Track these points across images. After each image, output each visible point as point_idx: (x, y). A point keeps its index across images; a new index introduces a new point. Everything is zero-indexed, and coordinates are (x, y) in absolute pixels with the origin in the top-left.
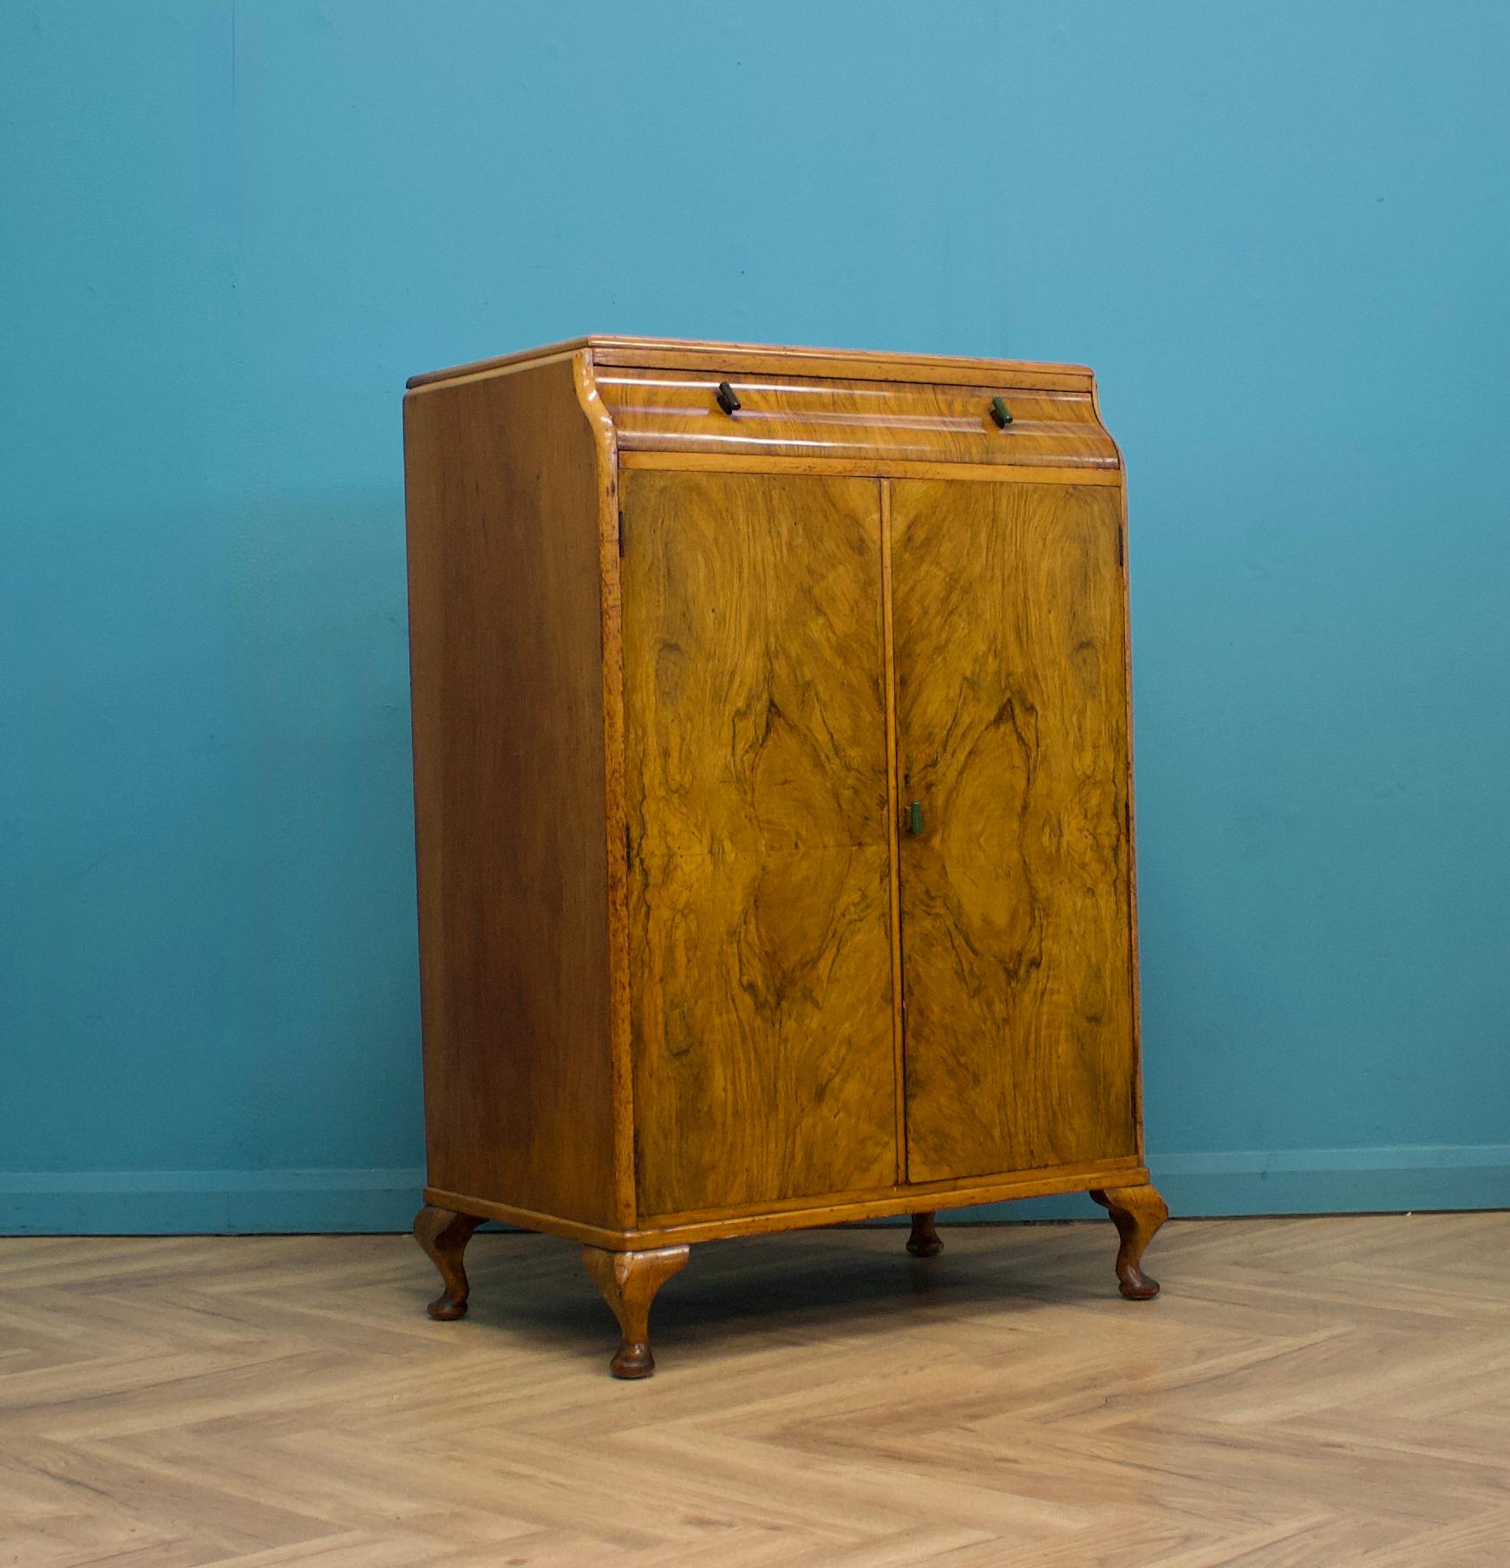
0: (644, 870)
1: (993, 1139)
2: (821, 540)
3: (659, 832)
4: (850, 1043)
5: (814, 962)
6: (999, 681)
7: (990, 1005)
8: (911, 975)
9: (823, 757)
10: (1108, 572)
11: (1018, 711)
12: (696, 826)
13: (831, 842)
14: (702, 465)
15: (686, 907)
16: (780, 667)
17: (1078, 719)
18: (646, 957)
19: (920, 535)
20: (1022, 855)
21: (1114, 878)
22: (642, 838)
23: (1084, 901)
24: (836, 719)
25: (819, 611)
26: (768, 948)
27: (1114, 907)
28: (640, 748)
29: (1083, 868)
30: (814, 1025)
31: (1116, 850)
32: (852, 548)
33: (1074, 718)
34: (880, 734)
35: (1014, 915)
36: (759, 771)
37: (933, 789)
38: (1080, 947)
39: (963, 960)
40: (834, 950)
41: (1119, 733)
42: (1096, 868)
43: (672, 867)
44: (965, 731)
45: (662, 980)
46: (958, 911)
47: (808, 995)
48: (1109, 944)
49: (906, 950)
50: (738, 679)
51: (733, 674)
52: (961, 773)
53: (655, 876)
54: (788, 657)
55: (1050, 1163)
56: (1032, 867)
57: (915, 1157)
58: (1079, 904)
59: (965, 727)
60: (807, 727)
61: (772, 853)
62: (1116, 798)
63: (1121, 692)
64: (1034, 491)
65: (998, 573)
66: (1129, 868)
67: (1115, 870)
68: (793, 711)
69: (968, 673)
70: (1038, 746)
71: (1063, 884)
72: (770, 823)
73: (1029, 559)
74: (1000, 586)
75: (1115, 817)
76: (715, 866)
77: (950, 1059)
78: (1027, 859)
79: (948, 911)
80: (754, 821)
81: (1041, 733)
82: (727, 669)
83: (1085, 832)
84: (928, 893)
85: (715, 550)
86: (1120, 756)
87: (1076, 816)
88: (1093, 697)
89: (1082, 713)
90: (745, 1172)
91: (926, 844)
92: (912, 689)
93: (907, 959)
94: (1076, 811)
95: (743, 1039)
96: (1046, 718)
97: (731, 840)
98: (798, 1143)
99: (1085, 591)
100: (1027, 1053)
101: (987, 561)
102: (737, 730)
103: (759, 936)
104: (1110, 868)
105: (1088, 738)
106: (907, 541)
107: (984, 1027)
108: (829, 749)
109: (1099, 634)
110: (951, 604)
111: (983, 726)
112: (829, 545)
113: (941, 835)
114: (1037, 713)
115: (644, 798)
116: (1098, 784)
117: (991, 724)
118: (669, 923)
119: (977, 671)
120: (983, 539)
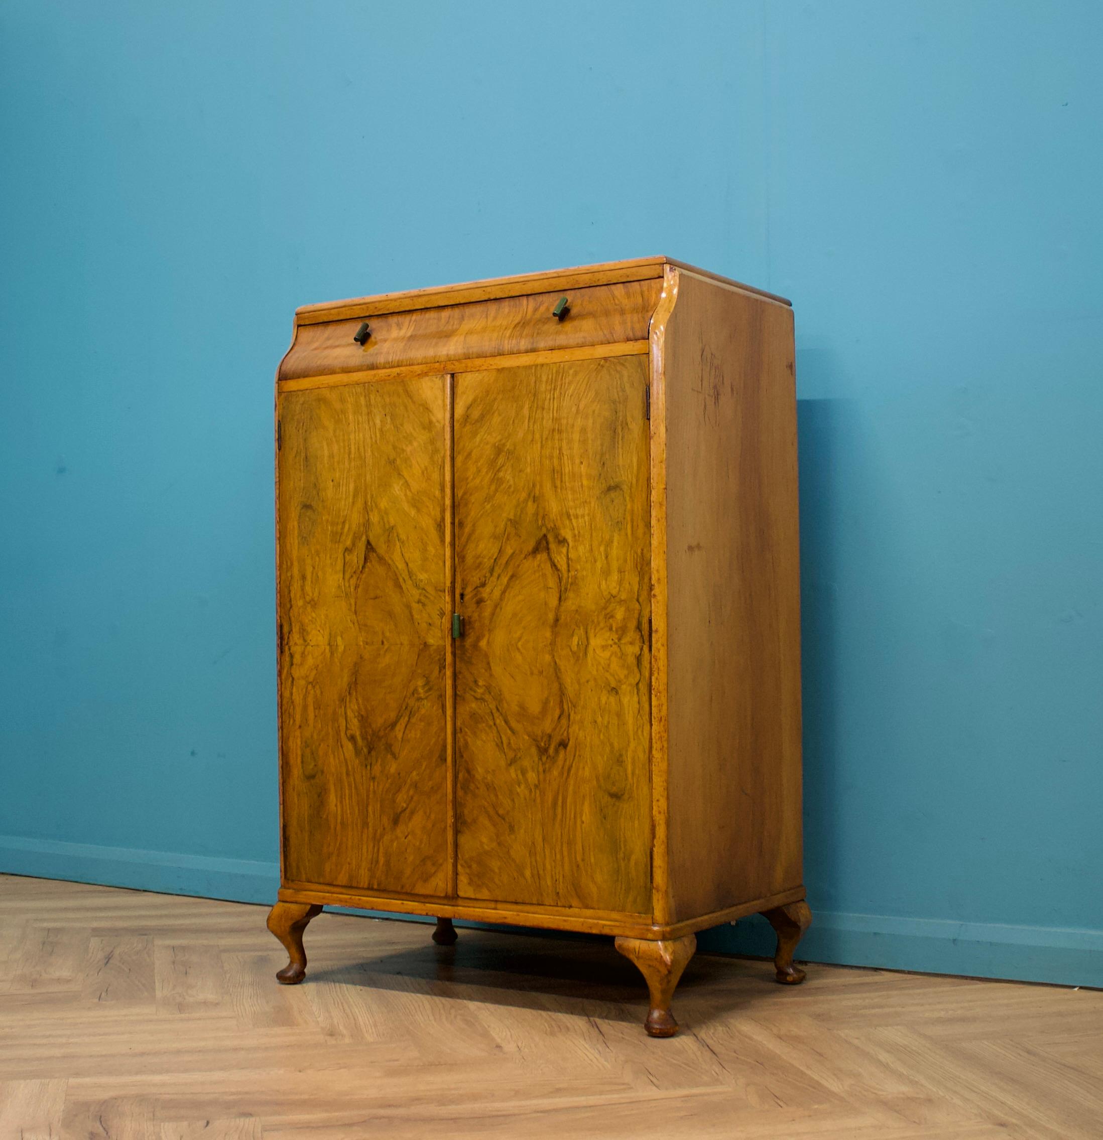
0: (291, 654)
1: (525, 878)
2: (402, 425)
3: (300, 629)
4: (415, 785)
5: (393, 725)
6: (537, 520)
7: (524, 772)
8: (461, 742)
9: (401, 580)
10: (636, 426)
11: (553, 546)
12: (320, 626)
13: (406, 642)
14: (328, 384)
15: (314, 680)
16: (375, 518)
17: (606, 550)
18: (291, 710)
19: (476, 414)
20: (553, 657)
21: (637, 681)
22: (289, 633)
23: (608, 698)
24: (411, 553)
25: (400, 475)
26: (363, 713)
27: (637, 706)
28: (289, 574)
29: (608, 671)
30: (393, 770)
31: (639, 659)
32: (424, 428)
33: (602, 549)
34: (441, 564)
35: (546, 703)
36: (360, 590)
37: (483, 604)
38: (604, 734)
39: (503, 736)
40: (407, 718)
41: (643, 560)
42: (622, 673)
43: (306, 653)
44: (508, 560)
45: (300, 727)
46: (499, 699)
47: (389, 747)
48: (631, 733)
49: (459, 724)
50: (347, 526)
51: (344, 523)
52: (504, 592)
53: (297, 659)
54: (379, 511)
55: (573, 905)
56: (562, 668)
57: (463, 879)
58: (603, 701)
59: (508, 557)
60: (390, 558)
61: (367, 646)
62: (640, 614)
63: (646, 526)
64: (570, 368)
65: (537, 436)
66: (651, 674)
67: (638, 675)
68: (382, 549)
69: (512, 518)
70: (569, 571)
71: (589, 682)
72: (366, 625)
73: (564, 422)
74: (539, 445)
75: (638, 630)
76: (332, 654)
77: (490, 810)
78: (557, 661)
79: (491, 697)
80: (356, 624)
81: (572, 560)
82: (341, 520)
83: (610, 642)
84: (476, 682)
85: (334, 439)
86: (644, 579)
87: (602, 629)
88: (620, 530)
89: (609, 544)
90: (348, 866)
91: (475, 646)
92: (467, 530)
93: (458, 730)
94: (602, 625)
95: (348, 774)
96: (576, 549)
97: (342, 636)
98: (381, 850)
99: (614, 444)
100: (555, 815)
101: (529, 427)
102: (346, 561)
103: (358, 704)
104: (633, 673)
105: (615, 565)
106: (466, 417)
107: (519, 790)
108: (405, 575)
109: (626, 479)
110: (499, 464)
111: (523, 556)
112: (408, 427)
113: (487, 639)
114: (568, 545)
115: (291, 607)
116: (622, 603)
117: (529, 555)
118: (304, 690)
119: (519, 514)
120: (526, 411)
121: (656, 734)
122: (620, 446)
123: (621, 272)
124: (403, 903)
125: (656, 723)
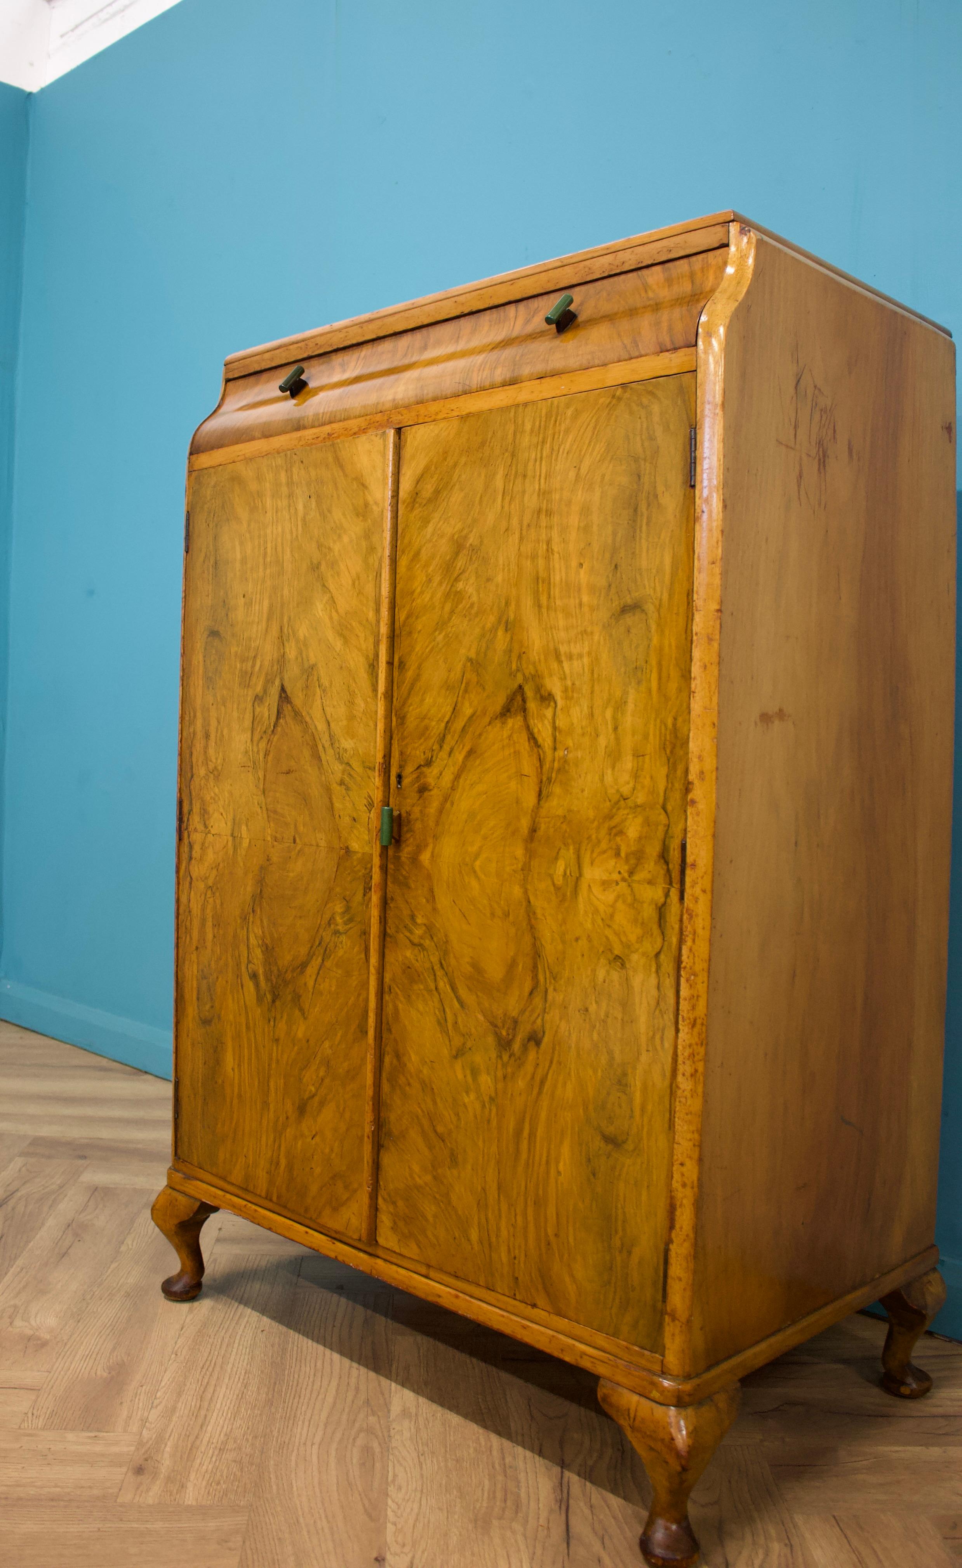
1: (469, 1241)
2: (329, 511)
3: (201, 809)
4: (327, 1063)
5: (304, 966)
6: (509, 662)
7: (475, 1073)
8: (389, 1009)
9: (320, 747)
10: (671, 500)
11: (532, 705)
12: (223, 808)
13: (323, 843)
14: (244, 455)
15: (214, 884)
16: (291, 652)
17: (614, 718)
18: (188, 924)
19: (428, 489)
20: (526, 892)
21: (657, 950)
22: (190, 814)
23: (608, 972)
24: (334, 707)
25: (324, 586)
26: (268, 941)
27: (654, 992)
28: (191, 730)
29: (609, 926)
30: (300, 1034)
31: (662, 911)
32: (358, 515)
33: (609, 714)
34: (371, 726)
35: (512, 966)
36: (270, 758)
37: (426, 794)
38: (599, 1034)
39: (447, 1010)
40: (320, 959)
41: (676, 737)
42: (633, 934)
43: (206, 845)
44: (465, 726)
45: (197, 948)
46: (444, 949)
47: (297, 998)
48: (643, 1039)
49: (386, 979)
50: (258, 664)
51: (255, 658)
52: (457, 777)
53: (197, 851)
54: (297, 641)
55: (539, 1303)
56: (539, 912)
57: (385, 1220)
58: (601, 977)
59: (465, 719)
60: (308, 713)
61: (275, 843)
62: (667, 832)
63: (683, 676)
64: (568, 406)
65: (515, 522)
66: (681, 941)
67: (659, 940)
68: (298, 699)
69: (473, 655)
70: (555, 749)
71: (580, 942)
72: (275, 812)
73: (556, 496)
74: (517, 535)
75: (662, 861)
76: (235, 849)
77: (425, 1122)
78: (532, 899)
79: (433, 944)
80: (264, 809)
81: (560, 732)
82: (252, 654)
83: (615, 876)
84: (413, 917)
85: (248, 535)
86: (675, 771)
87: (604, 852)
88: (639, 683)
89: (620, 706)
90: (244, 1159)
91: (415, 860)
92: (410, 674)
93: (386, 989)
94: (604, 845)
95: (248, 1028)
96: (568, 711)
97: (247, 826)
98: (283, 1149)
99: (635, 532)
100: (518, 1151)
101: (503, 507)
102: (256, 713)
103: (263, 927)
104: (652, 935)
105: (628, 743)
106: (415, 494)
107: (466, 1100)
108: (325, 740)
109: (652, 594)
110: (458, 568)
111: (487, 720)
112: (337, 515)
113: (431, 850)
114: (555, 703)
115: (192, 776)
116: (639, 809)
117: (496, 719)
118: (203, 897)
119: (483, 650)
120: (499, 482)
121: (684, 1048)
122: (644, 535)
123: (659, 245)
124: (307, 1233)
125: (686, 1030)
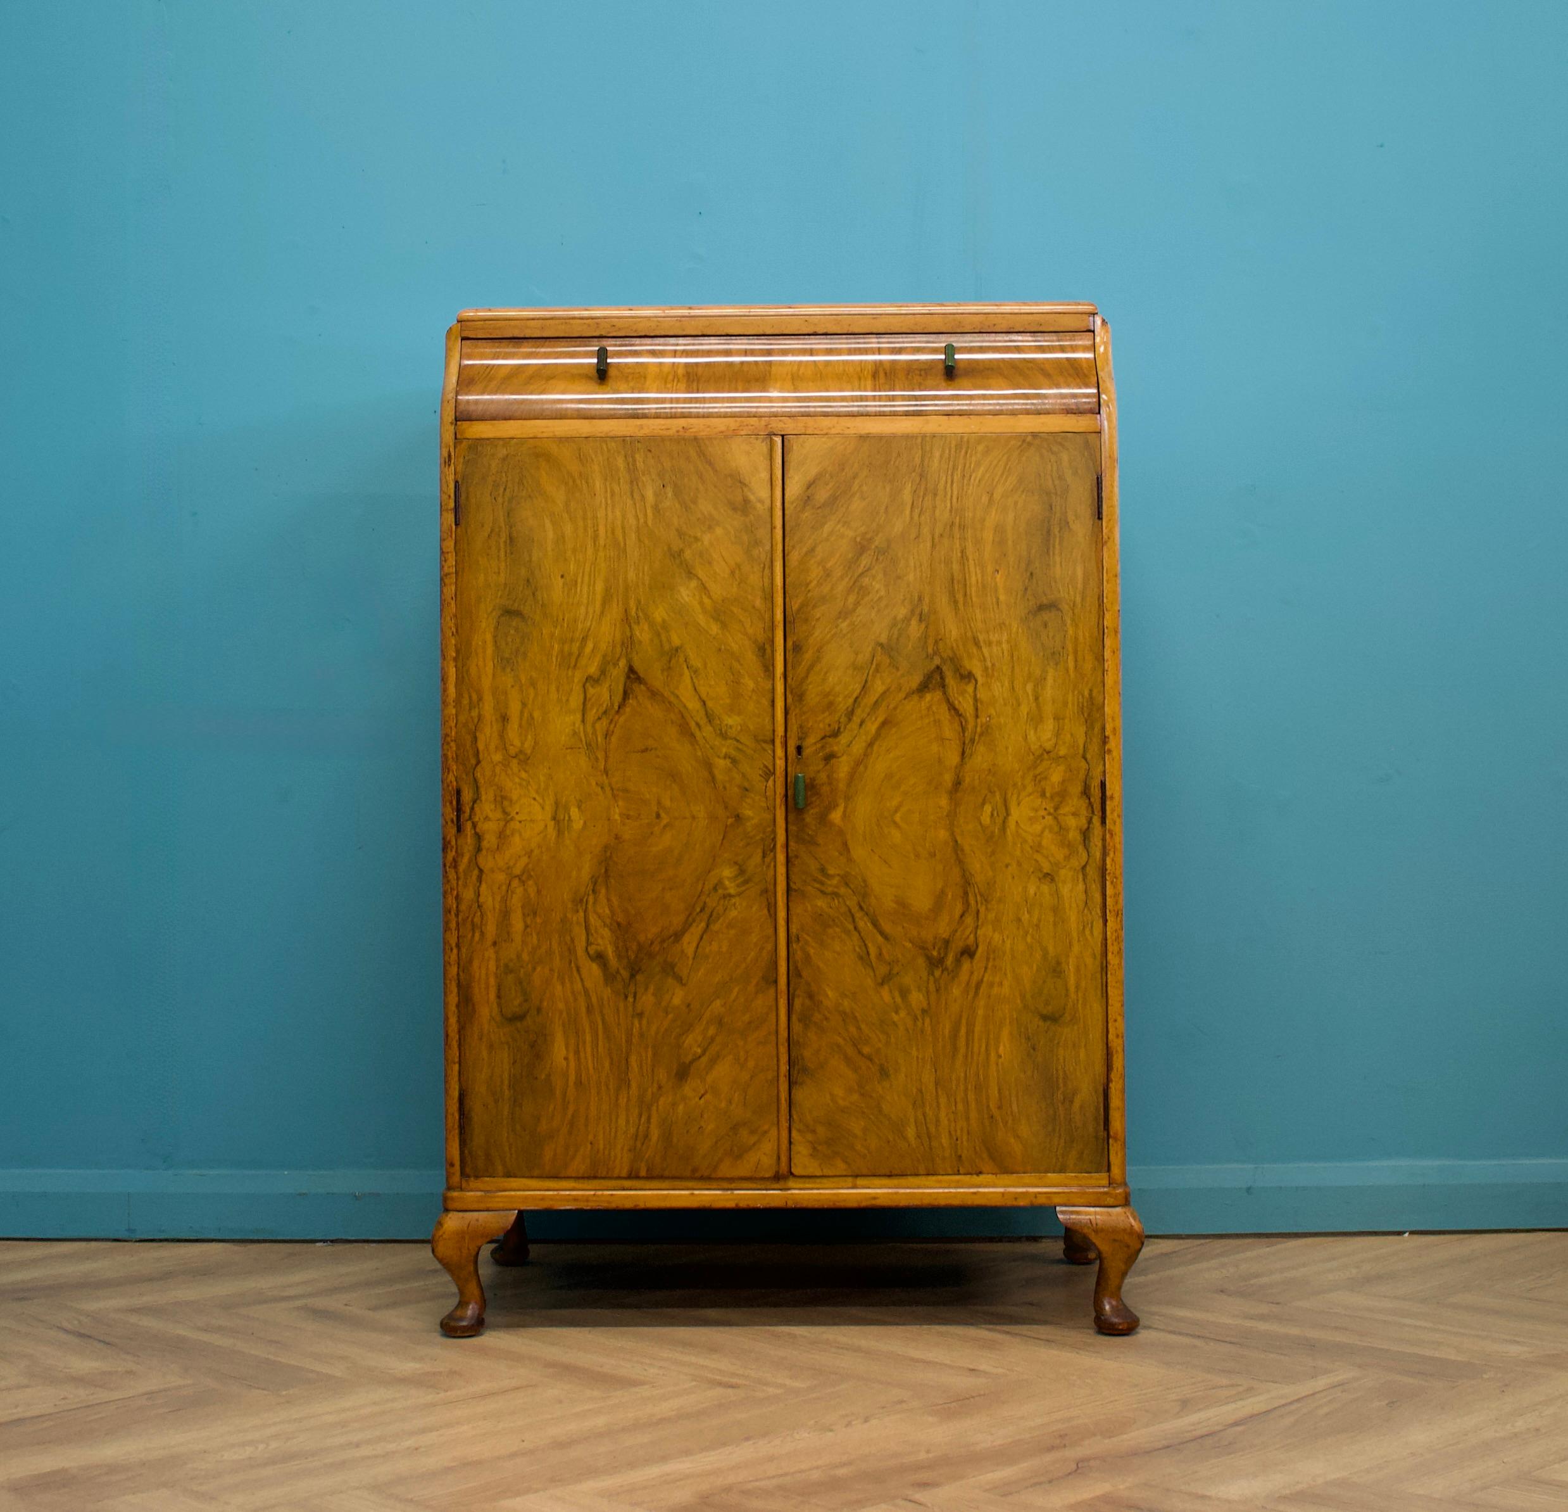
0: (476, 834)
1: (905, 1139)
2: (695, 502)
3: (495, 796)
4: (720, 1022)
5: (678, 936)
6: (925, 647)
7: (904, 993)
8: (799, 955)
9: (693, 725)
10: (1081, 527)
11: (950, 681)
12: (537, 792)
13: (701, 815)
14: (553, 432)
15: (523, 873)
16: (643, 634)
17: (1035, 691)
18: (477, 920)
19: (822, 495)
20: (953, 834)
21: (1084, 863)
22: (474, 802)
23: (1038, 888)
24: (710, 686)
25: (690, 574)
26: (620, 918)
27: (1082, 895)
28: (475, 713)
29: (1037, 851)
30: (676, 1001)
31: (1086, 834)
32: (735, 509)
33: (1029, 687)
34: (765, 702)
36: (614, 739)
37: (833, 761)
38: (1032, 937)
39: (869, 945)
40: (703, 925)
41: (1093, 704)
42: (1059, 854)
43: (508, 832)
44: (877, 700)
45: (495, 944)
46: (864, 893)
47: (669, 969)
48: (1075, 934)
49: (794, 930)
50: (590, 645)
51: (584, 640)
52: (870, 745)
53: (490, 840)
54: (652, 624)
55: (984, 1170)
56: (967, 849)
57: (801, 1149)
58: (1032, 890)
59: (877, 695)
60: (673, 693)
61: (627, 821)
62: (1087, 775)
63: (1097, 658)
64: (979, 442)
65: (926, 530)
66: (1105, 854)
67: (1085, 855)
68: (656, 678)
69: (883, 639)
70: (977, 717)
71: (1010, 867)
72: (626, 791)
73: (969, 514)
74: (929, 544)
75: (1085, 797)
76: (560, 833)
77: (850, 1051)
78: (959, 839)
79: (850, 891)
80: (608, 789)
81: (982, 703)
82: (578, 635)
83: (1042, 813)
84: (823, 870)
85: (565, 515)
86: (1093, 729)
87: (1030, 795)
88: (1057, 664)
89: (1040, 682)
90: (589, 1146)
91: (823, 818)
92: (808, 656)
93: (793, 938)
94: (1030, 789)
95: (589, 1009)
96: (989, 687)
97: (579, 807)
98: (654, 1120)
99: (1048, 550)
100: (955, 1049)
101: (912, 518)
102: (588, 696)
103: (611, 907)
104: (1078, 853)
105: (1048, 709)
106: (807, 500)
107: (896, 1018)
108: (701, 717)
109: (1067, 596)
110: (862, 566)
111: (902, 695)
112: (705, 507)
113: (842, 810)
114: (976, 681)
115: (478, 762)
116: (1061, 760)
117: (913, 693)
118: (504, 888)
119: (895, 636)
120: (907, 495)
121: (1112, 934)
122: (1057, 552)
123: (1031, 317)
124: (693, 1194)
125: (1113, 920)
